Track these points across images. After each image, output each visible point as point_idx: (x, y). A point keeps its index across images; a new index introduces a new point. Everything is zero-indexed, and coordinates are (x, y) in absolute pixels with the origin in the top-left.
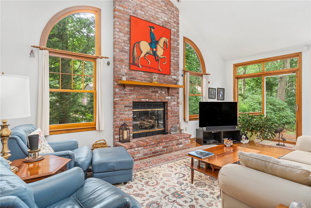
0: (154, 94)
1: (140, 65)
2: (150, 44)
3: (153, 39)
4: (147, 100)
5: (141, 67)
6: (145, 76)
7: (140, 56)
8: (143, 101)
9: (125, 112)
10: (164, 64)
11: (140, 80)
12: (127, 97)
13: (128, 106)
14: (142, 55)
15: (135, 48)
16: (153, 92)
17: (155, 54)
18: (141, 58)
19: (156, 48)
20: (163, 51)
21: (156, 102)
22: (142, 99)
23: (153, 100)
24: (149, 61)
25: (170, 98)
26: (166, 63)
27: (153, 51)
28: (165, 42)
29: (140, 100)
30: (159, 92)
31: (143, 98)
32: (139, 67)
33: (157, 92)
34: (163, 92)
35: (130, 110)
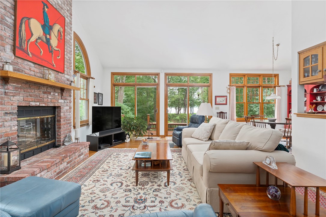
0: (46, 96)
1: (30, 53)
2: (44, 27)
3: (47, 22)
4: (38, 104)
5: (31, 55)
6: (36, 70)
7: (29, 40)
8: (33, 105)
9: (5, 123)
10: (58, 58)
11: (28, 74)
12: (8, 98)
13: (10, 113)
14: (33, 39)
15: (23, 25)
16: (44, 93)
17: (48, 41)
18: (31, 42)
19: (50, 35)
20: (57, 41)
21: (48, 106)
22: (31, 103)
23: (45, 104)
24: (41, 50)
25: (62, 101)
26: (60, 57)
27: (46, 37)
28: (59, 30)
29: (28, 104)
30: (52, 94)
31: (32, 101)
32: (29, 55)
33: (50, 93)
34: (57, 94)
35: (13, 119)
